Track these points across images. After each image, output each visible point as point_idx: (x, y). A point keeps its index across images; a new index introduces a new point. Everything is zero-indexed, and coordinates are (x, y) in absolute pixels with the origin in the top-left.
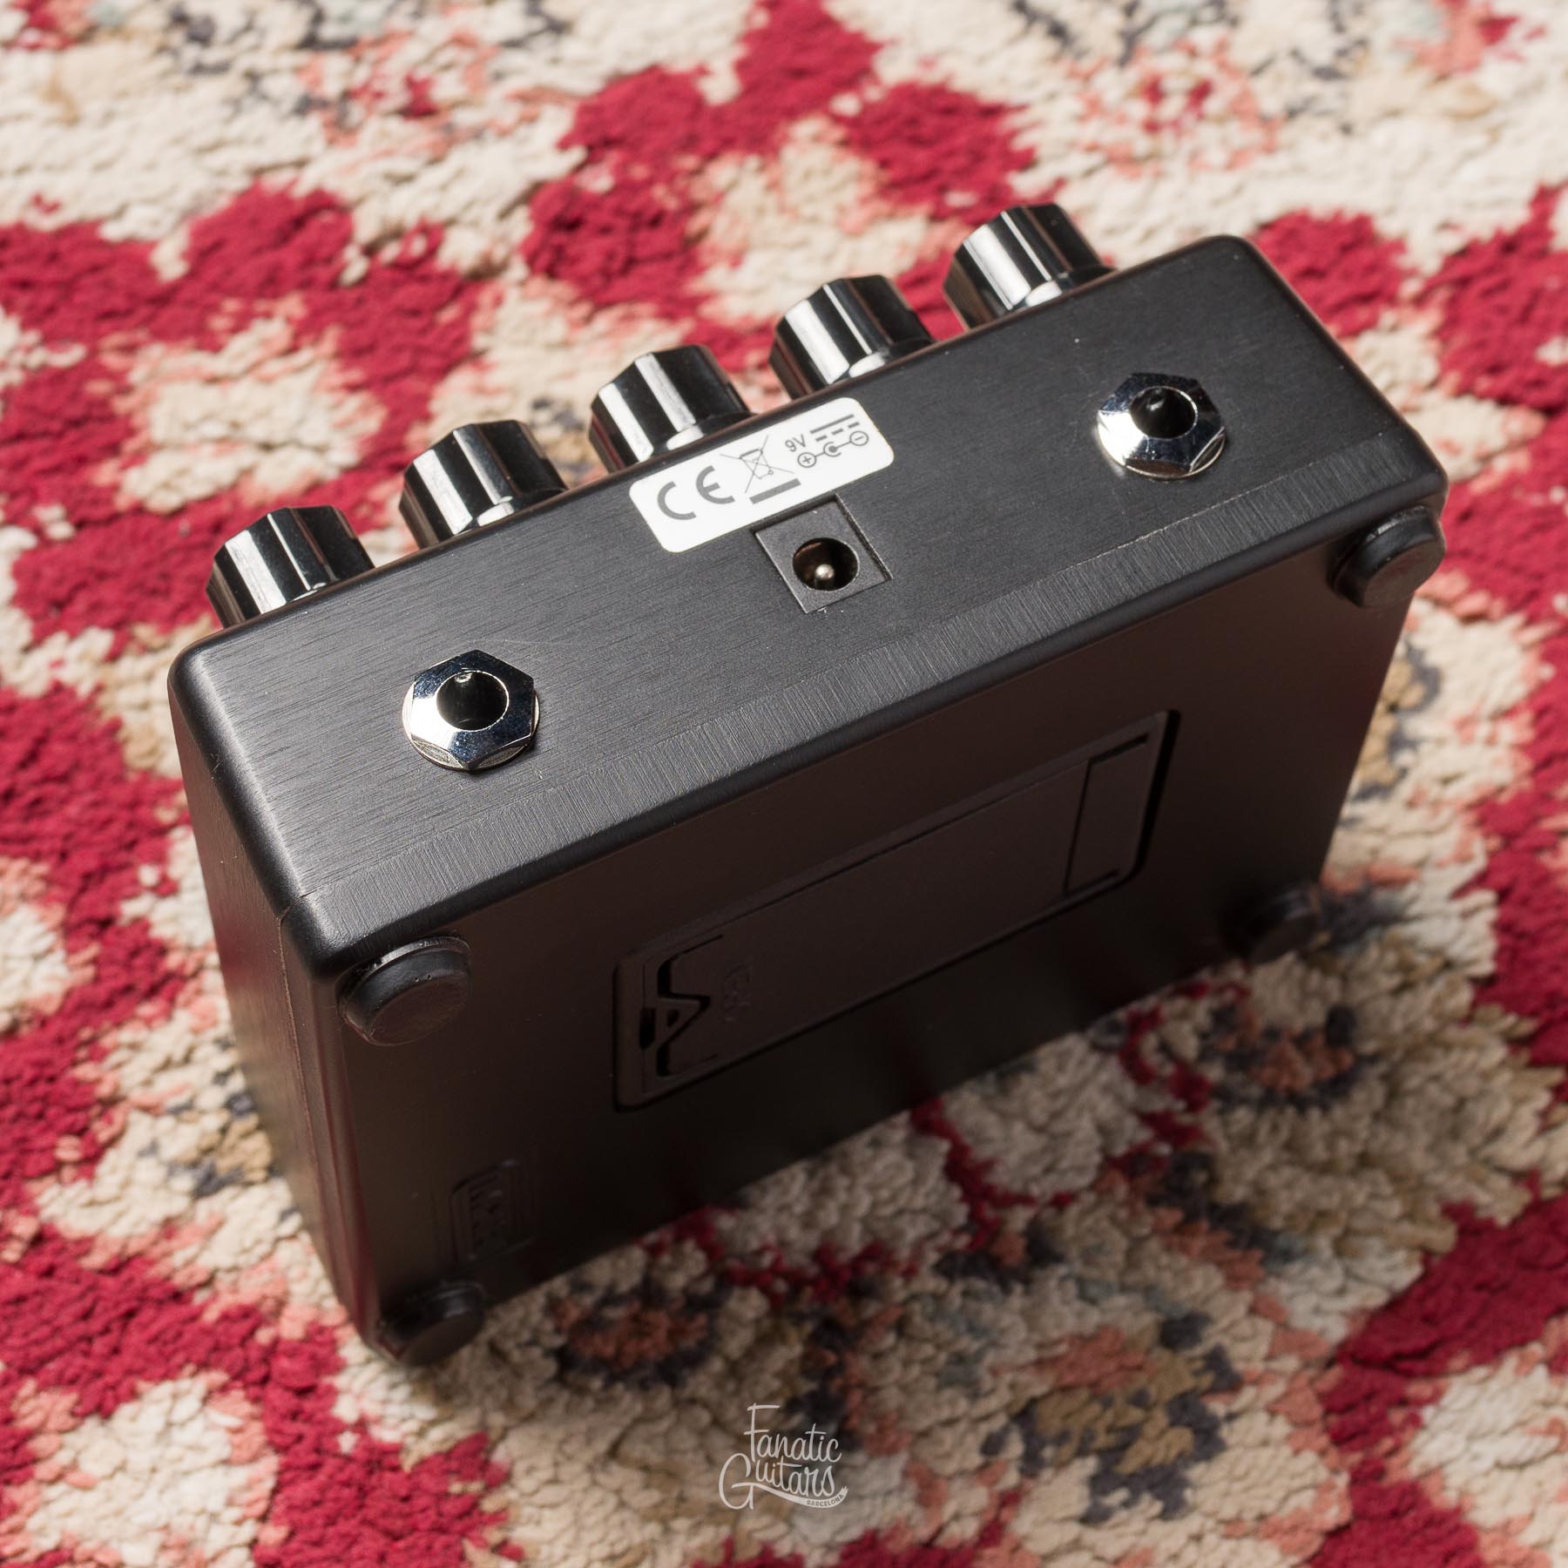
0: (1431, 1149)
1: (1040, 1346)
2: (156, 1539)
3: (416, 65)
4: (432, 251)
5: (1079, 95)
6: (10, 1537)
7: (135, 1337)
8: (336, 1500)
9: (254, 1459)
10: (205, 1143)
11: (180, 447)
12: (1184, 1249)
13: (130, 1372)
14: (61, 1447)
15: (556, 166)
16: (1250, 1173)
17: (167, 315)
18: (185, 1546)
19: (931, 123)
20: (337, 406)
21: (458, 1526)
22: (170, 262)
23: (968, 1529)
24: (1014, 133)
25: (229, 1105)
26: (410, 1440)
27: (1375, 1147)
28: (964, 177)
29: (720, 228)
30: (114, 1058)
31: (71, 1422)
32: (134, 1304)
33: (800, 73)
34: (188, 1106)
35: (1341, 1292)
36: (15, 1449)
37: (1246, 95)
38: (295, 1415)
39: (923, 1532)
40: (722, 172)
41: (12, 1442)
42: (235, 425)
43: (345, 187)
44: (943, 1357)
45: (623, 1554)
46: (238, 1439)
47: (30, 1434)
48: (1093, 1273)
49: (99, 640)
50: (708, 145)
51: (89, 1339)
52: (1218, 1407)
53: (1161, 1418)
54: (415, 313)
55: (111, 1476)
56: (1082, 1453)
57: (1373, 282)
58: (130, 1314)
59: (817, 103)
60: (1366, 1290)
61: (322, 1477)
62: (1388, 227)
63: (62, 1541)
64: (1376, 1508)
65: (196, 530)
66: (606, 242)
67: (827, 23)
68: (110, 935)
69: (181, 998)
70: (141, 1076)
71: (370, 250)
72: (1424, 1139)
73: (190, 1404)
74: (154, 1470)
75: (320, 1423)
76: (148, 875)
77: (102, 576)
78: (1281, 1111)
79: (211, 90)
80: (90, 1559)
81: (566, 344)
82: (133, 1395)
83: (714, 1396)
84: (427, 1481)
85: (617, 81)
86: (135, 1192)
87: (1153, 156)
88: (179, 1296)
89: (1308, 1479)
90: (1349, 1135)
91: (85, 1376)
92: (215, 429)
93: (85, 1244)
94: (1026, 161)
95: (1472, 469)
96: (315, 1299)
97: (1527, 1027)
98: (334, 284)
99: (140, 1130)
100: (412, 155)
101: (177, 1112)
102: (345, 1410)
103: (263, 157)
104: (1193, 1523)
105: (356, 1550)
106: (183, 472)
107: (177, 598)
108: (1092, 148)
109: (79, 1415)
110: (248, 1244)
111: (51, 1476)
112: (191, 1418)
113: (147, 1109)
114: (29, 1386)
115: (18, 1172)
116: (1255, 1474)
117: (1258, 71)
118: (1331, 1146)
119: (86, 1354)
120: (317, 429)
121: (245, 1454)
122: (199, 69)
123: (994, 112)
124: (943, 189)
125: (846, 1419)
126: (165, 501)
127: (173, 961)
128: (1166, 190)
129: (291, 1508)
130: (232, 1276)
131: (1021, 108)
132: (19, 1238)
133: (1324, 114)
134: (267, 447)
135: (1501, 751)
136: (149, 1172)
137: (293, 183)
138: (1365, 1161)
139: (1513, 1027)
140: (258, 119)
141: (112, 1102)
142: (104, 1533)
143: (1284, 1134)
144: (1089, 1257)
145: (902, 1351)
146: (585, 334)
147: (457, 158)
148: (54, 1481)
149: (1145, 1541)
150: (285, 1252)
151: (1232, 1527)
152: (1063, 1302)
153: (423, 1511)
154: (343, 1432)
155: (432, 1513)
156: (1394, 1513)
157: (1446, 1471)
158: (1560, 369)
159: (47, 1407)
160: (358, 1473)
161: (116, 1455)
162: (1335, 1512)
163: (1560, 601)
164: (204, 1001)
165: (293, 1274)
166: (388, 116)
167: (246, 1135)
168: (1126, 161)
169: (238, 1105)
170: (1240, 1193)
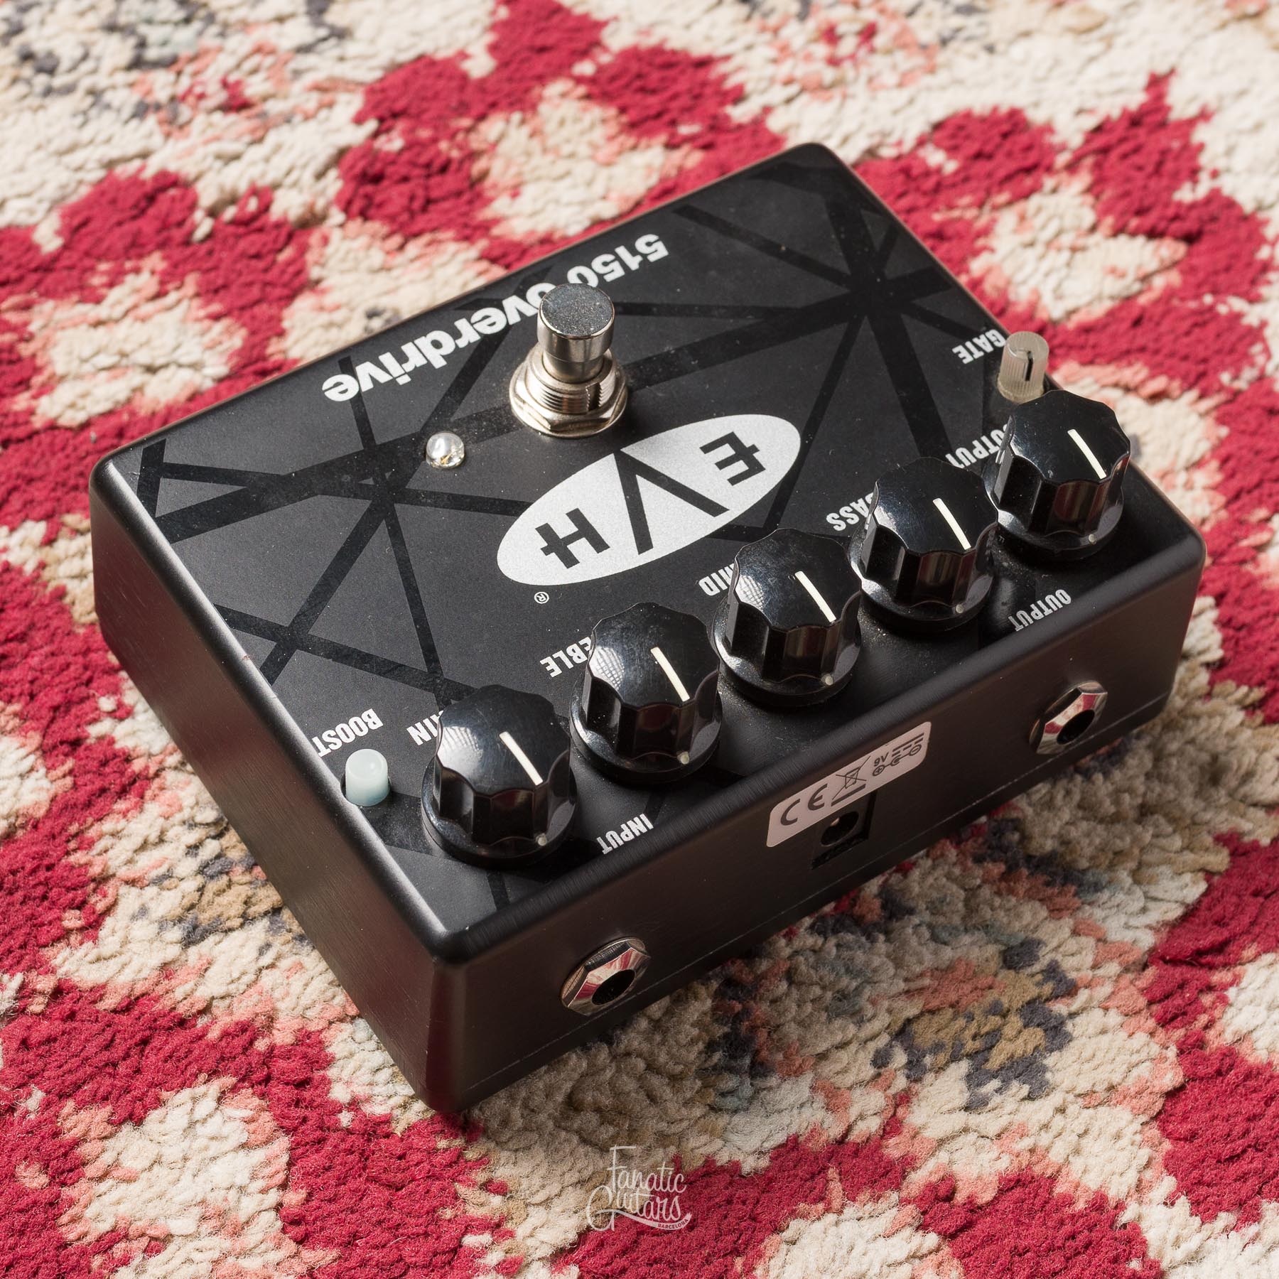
0: (1197, 795)
1: (906, 980)
2: (196, 1212)
3: (229, 72)
4: (265, 208)
5: (769, 43)
6: (71, 1226)
7: (152, 1058)
8: (344, 1164)
9: (268, 1141)
10: (186, 902)
11: (79, 377)
12: (1011, 892)
13: (152, 1085)
14: (103, 1151)
15: (356, 136)
16: (1055, 828)
17: (50, 279)
18: (221, 1214)
19: (655, 76)
20: (203, 333)
21: (449, 1172)
22: (48, 239)
23: (872, 1125)
24: (724, 77)
25: (201, 871)
26: (397, 1112)
27: (1152, 797)
28: (688, 112)
29: (498, 170)
30: (99, 846)
31: (110, 1128)
32: (148, 1033)
33: (542, 50)
34: (168, 876)
35: (1144, 910)
36: (65, 1155)
37: (904, 31)
38: (297, 1103)
39: (835, 1131)
40: (492, 128)
41: (63, 1150)
42: (123, 355)
43: (187, 168)
44: (829, 995)
45: (590, 1179)
46: (252, 1126)
47: (76, 1143)
48: (941, 919)
49: (35, 530)
50: (478, 108)
51: (115, 1065)
52: (1060, 1008)
53: (1015, 1021)
54: (257, 256)
55: (150, 1168)
56: (955, 1058)
57: (1031, 158)
58: (145, 1042)
59: (561, 70)
60: (1164, 906)
61: (328, 1148)
62: (1037, 116)
63: (117, 1223)
64: (1201, 1070)
65: (103, 436)
66: (405, 188)
67: (559, 9)
68: (81, 751)
69: (148, 794)
70: (124, 857)
71: (213, 213)
72: (1191, 788)
73: (208, 1105)
74: (185, 1159)
75: (320, 1106)
76: (106, 703)
77: (30, 481)
78: (1071, 779)
79: (60, 107)
80: (143, 1235)
81: (385, 268)
82: (159, 1103)
83: (645, 1047)
84: (416, 1141)
85: (395, 68)
86: (133, 947)
87: (838, 83)
88: (182, 1023)
89: (1143, 1055)
90: (1131, 791)
91: (115, 1093)
92: (105, 360)
93: (98, 992)
94: (738, 96)
95: (1136, 287)
96: (299, 1010)
97: (1257, 693)
98: (187, 242)
99: (130, 899)
100: (238, 138)
101: (159, 881)
102: (339, 1093)
103: (113, 152)
104: (1056, 1099)
105: (366, 1201)
106: (84, 396)
108: (789, 82)
109: (116, 1123)
110: (235, 975)
111: (100, 1173)
112: (210, 1116)
113: (132, 882)
114: (70, 1105)
115: (33, 941)
116: (1100, 1055)
117: (911, 13)
118: (1117, 802)
119: (113, 1076)
120: (191, 350)
121: (261, 1138)
122: (48, 92)
123: (704, 63)
124: (673, 123)
125: (757, 1052)
126: (73, 418)
127: (137, 766)
128: (853, 107)
129: (307, 1174)
130: (227, 1001)
131: (727, 58)
132: (42, 993)
133: (969, 39)
134: (151, 370)
135: (1198, 492)
136: (143, 930)
137: (141, 169)
138: (1145, 811)
139: (1247, 695)
140: (104, 124)
141: (103, 879)
142: (151, 1212)
143: (1077, 797)
144: (935, 908)
145: (795, 994)
146: (400, 259)
147: (272, 138)
148: (101, 1179)
149: (1019, 1118)
150: (268, 979)
151: (1089, 1098)
152: (920, 944)
153: (417, 1165)
154: (340, 1111)
155: (426, 1165)
156: (1219, 1073)
157: (1255, 1035)
158: (1193, 206)
159: (88, 1120)
160: (358, 1142)
161: (151, 1151)
162: (1171, 1077)
163: (1225, 377)
164: (167, 795)
165: (277, 994)
166: (211, 111)
167: (220, 893)
168: (818, 89)
169: (209, 871)
170: (1049, 845)
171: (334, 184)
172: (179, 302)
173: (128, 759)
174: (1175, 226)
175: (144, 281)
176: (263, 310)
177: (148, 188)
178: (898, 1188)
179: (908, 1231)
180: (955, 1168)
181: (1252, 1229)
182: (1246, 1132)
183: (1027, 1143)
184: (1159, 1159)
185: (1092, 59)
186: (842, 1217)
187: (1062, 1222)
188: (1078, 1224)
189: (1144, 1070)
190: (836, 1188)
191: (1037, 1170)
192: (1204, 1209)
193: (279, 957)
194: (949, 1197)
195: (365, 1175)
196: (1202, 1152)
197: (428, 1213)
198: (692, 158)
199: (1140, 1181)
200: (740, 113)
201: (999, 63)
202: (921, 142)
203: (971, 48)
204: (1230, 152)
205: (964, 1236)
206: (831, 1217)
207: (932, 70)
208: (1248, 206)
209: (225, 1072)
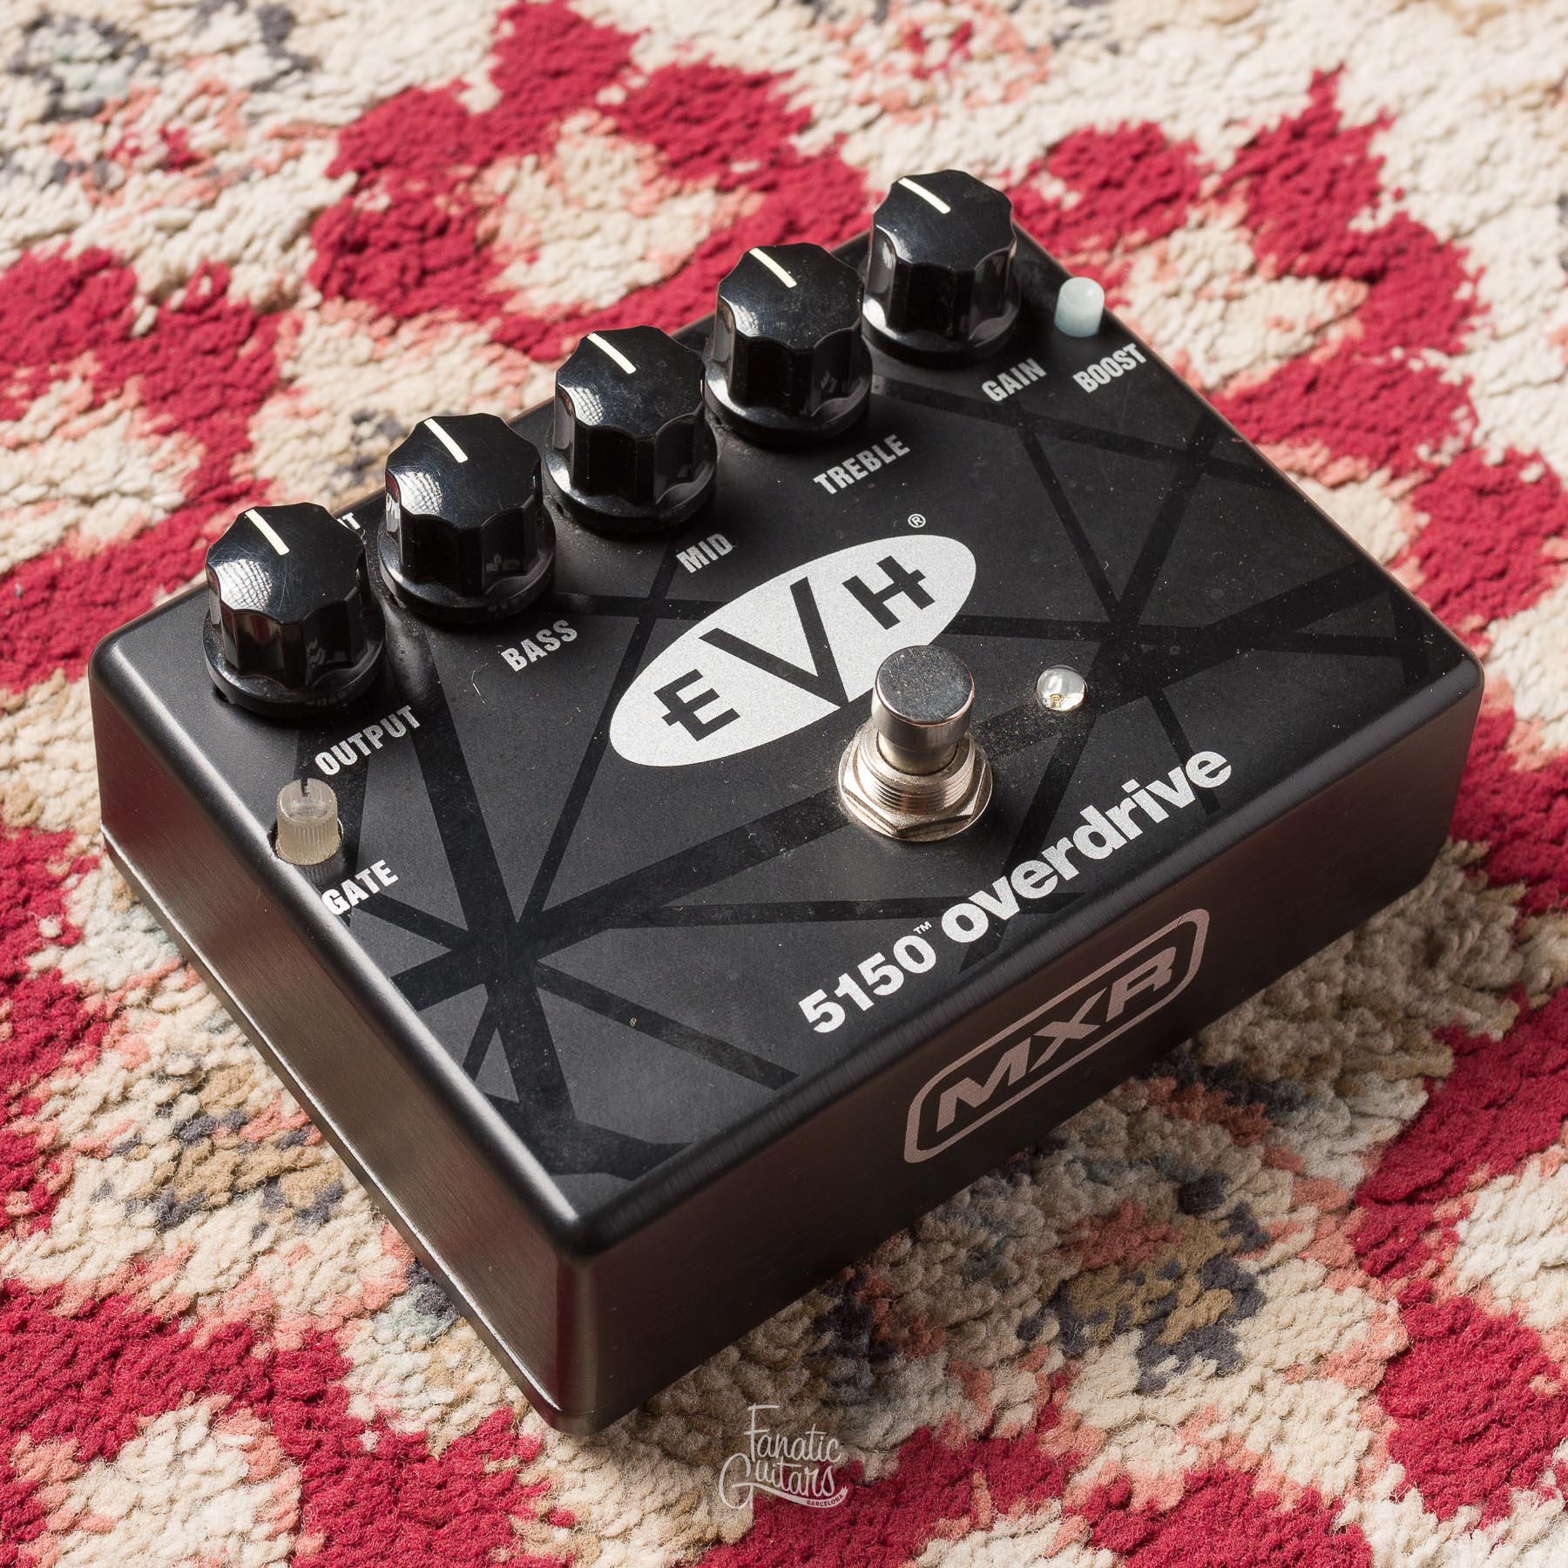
0: (1411, 980)
1: (1060, 1232)
3: (169, 120)
4: (221, 290)
5: (840, 54)
7: (125, 1375)
8: (369, 1498)
9: (274, 1474)
10: (160, 1175)
12: (1185, 1114)
13: (127, 1409)
14: (69, 1496)
15: (331, 193)
16: (1236, 1032)
19: (700, 101)
20: (151, 452)
21: (503, 1501)
23: (1023, 1416)
24: (786, 99)
25: (176, 1134)
26: (433, 1428)
27: (1354, 986)
28: (742, 145)
29: (509, 228)
30: (48, 1109)
31: (75, 1467)
32: (118, 1343)
34: (136, 1142)
35: (1351, 1131)
36: (22, 1503)
37: (1007, 31)
38: (308, 1424)
39: (977, 1424)
40: (500, 176)
41: (18, 1497)
42: (52, 484)
43: (121, 244)
44: (963, 1252)
45: (678, 1501)
46: (253, 1456)
47: (35, 1487)
48: (1100, 1153)
50: (480, 153)
51: (79, 1386)
52: (1249, 1264)
53: (1194, 1284)
54: (214, 351)
55: (129, 1514)
56: (1122, 1329)
57: (1172, 184)
58: (115, 1354)
59: (582, 99)
60: (1376, 1124)
61: (349, 1478)
62: (1175, 132)
64: (1431, 1328)
65: (30, 589)
66: (395, 257)
67: (576, 21)
68: (20, 990)
69: (107, 1040)
70: (79, 1122)
71: (156, 299)
72: (1402, 972)
73: (196, 1431)
75: (337, 1425)
76: (49, 927)
81: (374, 360)
82: (135, 1431)
84: (459, 1465)
85: (376, 105)
86: (96, 1234)
87: (927, 100)
88: (161, 1328)
89: (1357, 1314)
90: (1327, 979)
91: (81, 1422)
92: (28, 492)
93: (55, 1293)
94: (804, 122)
95: (1308, 341)
96: (305, 1306)
97: (1480, 849)
98: (125, 338)
99: (89, 1175)
100: (184, 203)
101: (124, 1150)
102: (360, 1409)
103: (30, 228)
104: (1251, 1375)
105: (399, 1544)
106: (6, 537)
107: (24, 657)
108: (866, 102)
109: (83, 1460)
110: (225, 1265)
111: (66, 1525)
112: (201, 1445)
113: (90, 1153)
114: (25, 1439)
116: (1301, 1318)
117: (1013, 9)
118: (1311, 994)
119: (77, 1400)
120: (137, 474)
121: (265, 1470)
123: (761, 82)
124: (725, 160)
125: (876, 1329)
127: (91, 1005)
128: (947, 130)
129: (323, 1513)
130: (216, 1299)
131: (789, 74)
133: (1087, 38)
134: (88, 501)
136: (108, 1212)
137: (65, 247)
138: (1346, 1004)
139: (1466, 852)
140: (16, 191)
141: (54, 1151)
144: (1091, 1139)
145: (921, 1254)
146: (392, 346)
147: (226, 201)
148: (67, 1531)
149: (1207, 1400)
150: (265, 1267)
151: (1291, 1373)
152: (1075, 1185)
153: (461, 1495)
154: (363, 1432)
155: (472, 1495)
156: (1452, 1331)
157: (1494, 1280)
158: (1374, 236)
159: (48, 1458)
160: (387, 1469)
161: (129, 1493)
162: (1392, 1340)
163: (1423, 451)
164: (131, 1039)
165: (277, 1287)
166: (148, 171)
167: (201, 1161)
168: (903, 108)
169: (186, 1134)
170: (1229, 1052)
171: (305, 255)
172: (119, 413)
173: (79, 997)
174: (1353, 263)
175: (75, 389)
176: (224, 419)
177: (74, 271)
178: (1060, 1495)
179: (1074, 1549)
180: (1130, 1466)
181: (1501, 1526)
182: (1488, 1404)
183: (1218, 1431)
184: (1382, 1442)
185: (1241, 56)
186: (992, 1534)
187: (1265, 1529)
188: (1285, 1530)
189: (1359, 1332)
190: (983, 1497)
191: (1232, 1464)
192: (1440, 1504)
193: (278, 1239)
194: (1124, 1504)
195: (396, 1511)
196: (1436, 1431)
197: (477, 1555)
198: (751, 203)
199: (1359, 1471)
200: (807, 144)
201: (1127, 65)
202: (1034, 171)
203: (1091, 48)
204: (1416, 165)
205: (1144, 1552)
206: (978, 1536)
207: (1043, 79)
208: (1442, 235)
209: (216, 1389)
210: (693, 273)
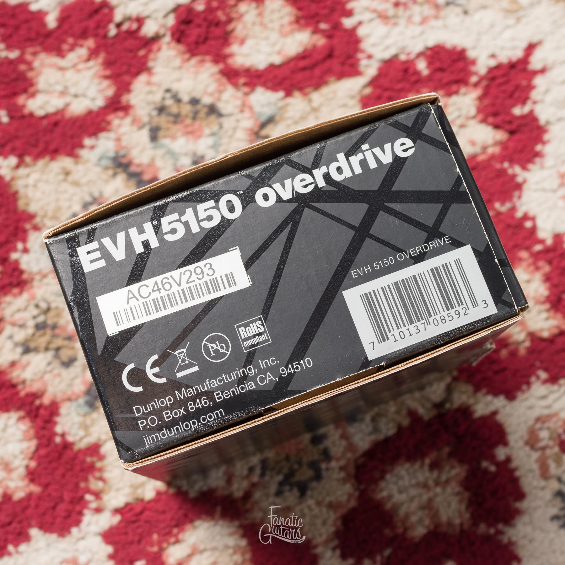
171: (171, 21)
172: (94, 65)
173: (22, 273)
175: (83, 52)
176: (126, 78)
177: (96, 7)
185: (508, 27)
198: (321, 41)
200: (348, 23)
201: (468, 19)
202: (419, 55)
203: (458, 10)
204: (547, 91)
207: (437, 17)
208: (542, 122)
210: (292, 64)
